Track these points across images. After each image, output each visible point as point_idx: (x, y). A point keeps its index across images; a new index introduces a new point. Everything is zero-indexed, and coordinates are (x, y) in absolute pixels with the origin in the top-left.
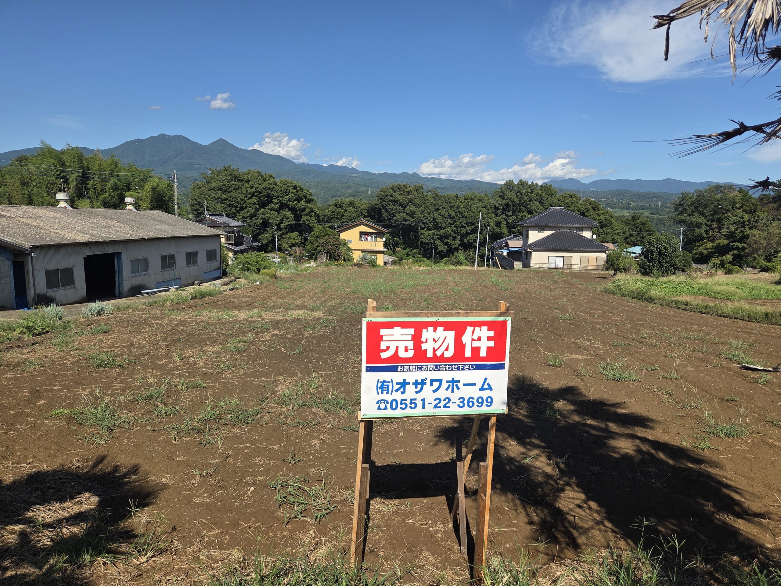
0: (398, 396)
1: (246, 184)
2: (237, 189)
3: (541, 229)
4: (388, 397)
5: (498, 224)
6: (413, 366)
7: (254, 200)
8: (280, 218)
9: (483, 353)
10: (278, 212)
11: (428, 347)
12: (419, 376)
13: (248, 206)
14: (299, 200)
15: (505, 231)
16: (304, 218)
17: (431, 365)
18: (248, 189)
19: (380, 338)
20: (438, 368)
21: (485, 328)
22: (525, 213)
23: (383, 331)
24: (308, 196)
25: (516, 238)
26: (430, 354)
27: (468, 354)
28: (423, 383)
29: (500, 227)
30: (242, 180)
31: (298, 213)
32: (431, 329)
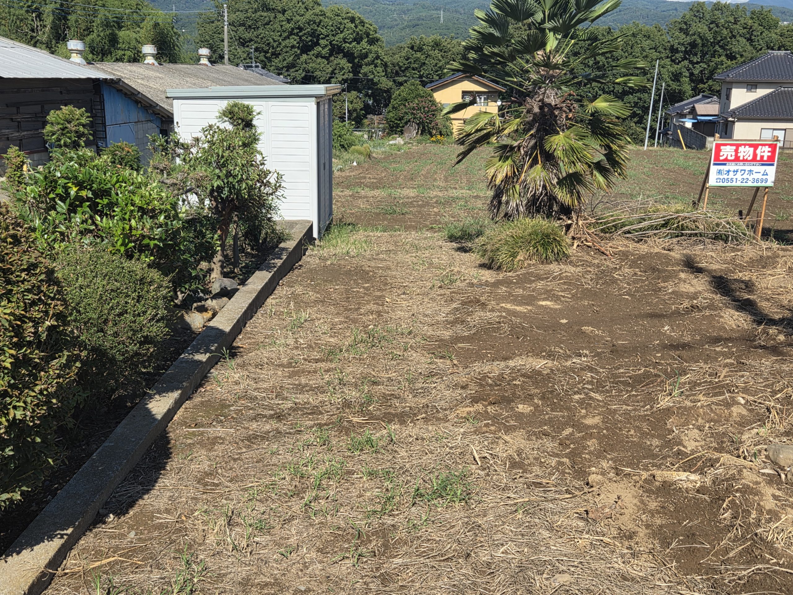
0: (726, 177)
1: (280, 16)
2: (267, 24)
3: (752, 85)
4: (722, 177)
5: (676, 77)
6: (733, 163)
7: (293, 40)
8: (331, 69)
9: (765, 158)
10: (327, 58)
11: (741, 155)
12: (736, 168)
13: (284, 50)
14: (358, 40)
15: (687, 87)
16: (365, 69)
17: (741, 163)
18: (284, 23)
19: (720, 150)
20: (744, 165)
21: (767, 147)
22: (723, 58)
23: (722, 147)
24: (371, 33)
25: (707, 101)
26: (741, 158)
27: (758, 158)
28: (737, 171)
29: (679, 81)
30: (273, 9)
31: (356, 61)
32: (743, 147)
